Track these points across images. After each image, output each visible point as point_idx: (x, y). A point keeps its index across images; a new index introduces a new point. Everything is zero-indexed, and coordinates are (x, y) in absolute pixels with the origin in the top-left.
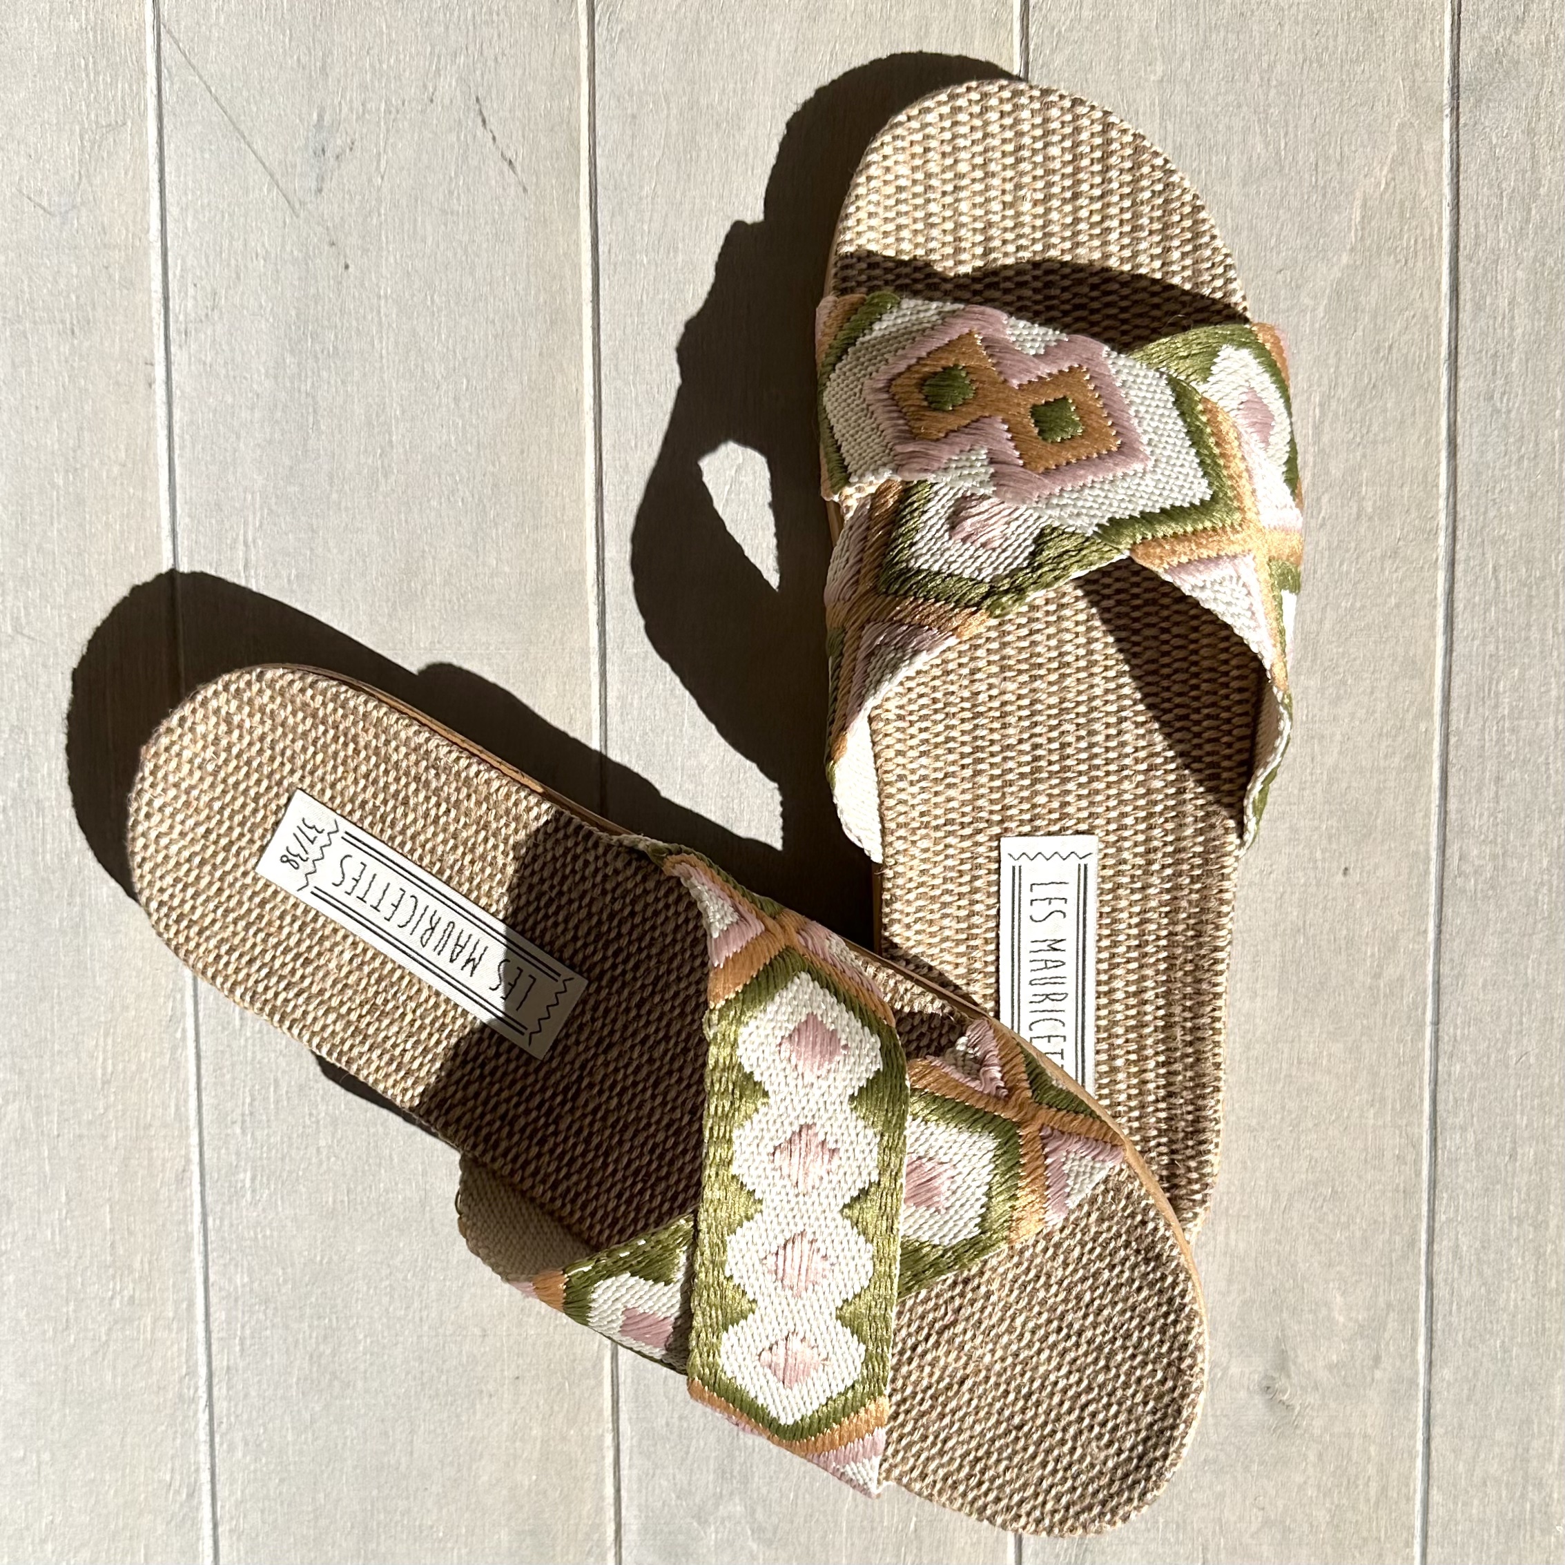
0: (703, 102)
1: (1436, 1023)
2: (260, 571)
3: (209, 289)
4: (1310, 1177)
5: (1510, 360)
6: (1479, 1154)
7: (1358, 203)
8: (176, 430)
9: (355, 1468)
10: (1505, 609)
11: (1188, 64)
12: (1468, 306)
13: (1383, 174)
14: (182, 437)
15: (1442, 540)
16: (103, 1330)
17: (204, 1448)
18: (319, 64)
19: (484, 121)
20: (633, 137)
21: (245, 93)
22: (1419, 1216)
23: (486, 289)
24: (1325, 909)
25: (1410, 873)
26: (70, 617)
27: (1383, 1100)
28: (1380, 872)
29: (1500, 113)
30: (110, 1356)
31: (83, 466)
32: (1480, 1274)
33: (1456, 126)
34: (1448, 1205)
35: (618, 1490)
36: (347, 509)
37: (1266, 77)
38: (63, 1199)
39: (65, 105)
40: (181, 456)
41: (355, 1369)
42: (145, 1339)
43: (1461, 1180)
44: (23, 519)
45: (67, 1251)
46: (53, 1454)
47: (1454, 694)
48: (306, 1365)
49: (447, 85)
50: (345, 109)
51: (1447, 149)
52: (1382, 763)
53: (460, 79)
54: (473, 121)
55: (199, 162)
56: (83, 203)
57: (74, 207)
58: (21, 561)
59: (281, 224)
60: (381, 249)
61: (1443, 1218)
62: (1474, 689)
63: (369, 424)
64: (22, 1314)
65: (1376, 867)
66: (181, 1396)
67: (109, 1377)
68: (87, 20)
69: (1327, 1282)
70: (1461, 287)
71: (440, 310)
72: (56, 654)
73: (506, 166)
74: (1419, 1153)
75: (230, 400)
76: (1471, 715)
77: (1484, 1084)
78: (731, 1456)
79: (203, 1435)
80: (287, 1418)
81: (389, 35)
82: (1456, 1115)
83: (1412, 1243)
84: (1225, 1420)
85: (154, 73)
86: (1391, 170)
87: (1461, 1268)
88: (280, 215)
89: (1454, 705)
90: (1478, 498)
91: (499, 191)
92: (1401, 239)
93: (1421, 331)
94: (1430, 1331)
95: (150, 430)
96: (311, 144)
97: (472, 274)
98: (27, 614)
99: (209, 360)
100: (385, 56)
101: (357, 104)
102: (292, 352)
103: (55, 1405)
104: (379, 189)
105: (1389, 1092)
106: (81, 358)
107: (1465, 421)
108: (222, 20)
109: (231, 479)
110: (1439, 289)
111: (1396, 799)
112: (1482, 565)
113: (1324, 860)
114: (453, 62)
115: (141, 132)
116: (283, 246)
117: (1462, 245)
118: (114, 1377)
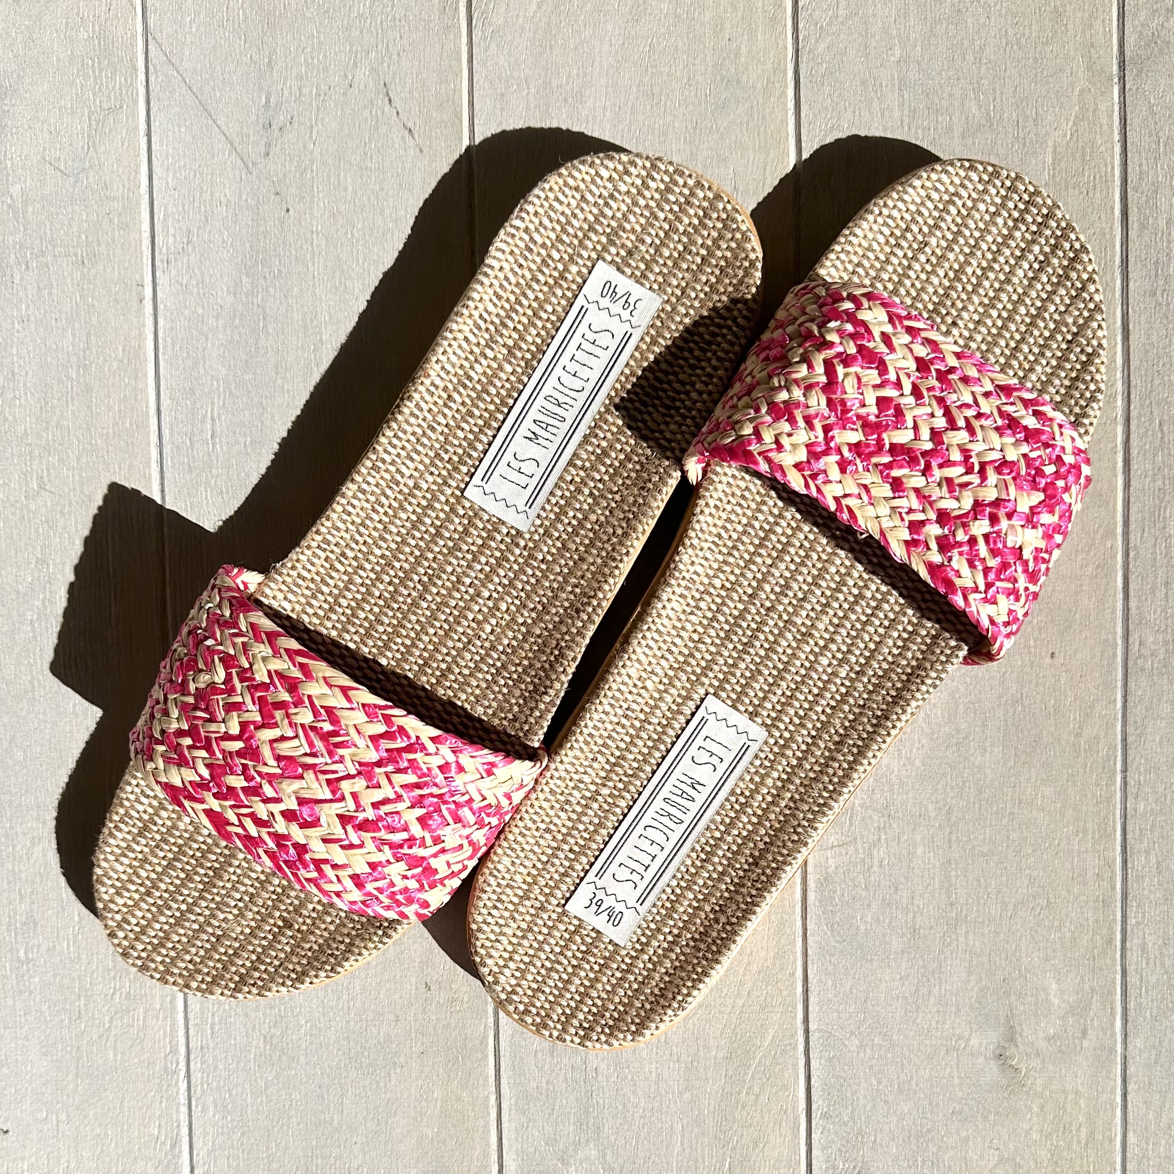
0: (554, 83)
1: (1125, 771)
2: (223, 439)
3: (185, 228)
4: (1030, 891)
5: (1168, 266)
6: (1160, 873)
7: (1050, 150)
8: (160, 335)
9: (298, 1124)
10: (1169, 454)
11: (919, 48)
12: (1136, 226)
13: (1067, 127)
14: (165, 340)
15: (1119, 403)
16: (107, 1019)
17: (184, 1110)
18: (266, 60)
19: (390, 100)
20: (502, 110)
21: (211, 83)
22: (1114, 920)
23: (391, 225)
24: (1037, 685)
25: (1102, 656)
26: (81, 476)
27: (1085, 831)
28: (1079, 656)
29: (1157, 80)
30: (112, 1039)
31: (91, 363)
32: (1163, 965)
33: (1123, 91)
34: (1137, 912)
35: (500, 1139)
36: (288, 391)
37: (978, 56)
38: (76, 918)
39: (77, 94)
40: (164, 354)
41: (299, 1047)
42: (138, 1025)
43: (1146, 892)
44: (46, 403)
45: (79, 958)
46: (68, 1116)
47: (1132, 519)
48: (261, 1044)
49: (362, 75)
50: (286, 93)
51: (1116, 108)
52: (1079, 572)
53: (372, 68)
54: (382, 101)
55: (177, 134)
56: (91, 167)
57: (84, 169)
58: (44, 435)
59: (238, 179)
60: (313, 196)
61: (1134, 921)
62: (1147, 515)
63: (305, 327)
64: (44, 1008)
65: (1076, 651)
66: (166, 1069)
67: (111, 1054)
68: (94, 31)
69: (1045, 972)
70: (1130, 211)
71: (358, 241)
72: (70, 504)
73: (407, 133)
74: (1113, 872)
75: (200, 311)
76: (1145, 535)
77: (1163, 818)
78: (586, 1111)
79: (183, 1099)
80: (247, 1086)
81: (318, 38)
82: (1141, 841)
83: (1110, 941)
84: (968, 1081)
85: (143, 70)
86: (1074, 124)
87: (1148, 960)
88: (237, 173)
89: (1132, 527)
90: (1147, 370)
91: (402, 152)
92: (1083, 176)
93: (1100, 244)
94: (1125, 1009)
95: (141, 336)
96: (261, 120)
97: (382, 213)
98: (49, 475)
99: (184, 282)
100: (315, 54)
101: (295, 89)
102: (247, 274)
103: (70, 1077)
104: (312, 152)
105: (1089, 825)
106: (89, 282)
107: (1134, 312)
108: (194, 29)
109: (202, 371)
110: (1113, 213)
111: (1089, 598)
112: (1151, 422)
113: (1035, 647)
114: (367, 58)
115: (134, 114)
116: (240, 196)
117: (1129, 180)
118: (115, 1055)
